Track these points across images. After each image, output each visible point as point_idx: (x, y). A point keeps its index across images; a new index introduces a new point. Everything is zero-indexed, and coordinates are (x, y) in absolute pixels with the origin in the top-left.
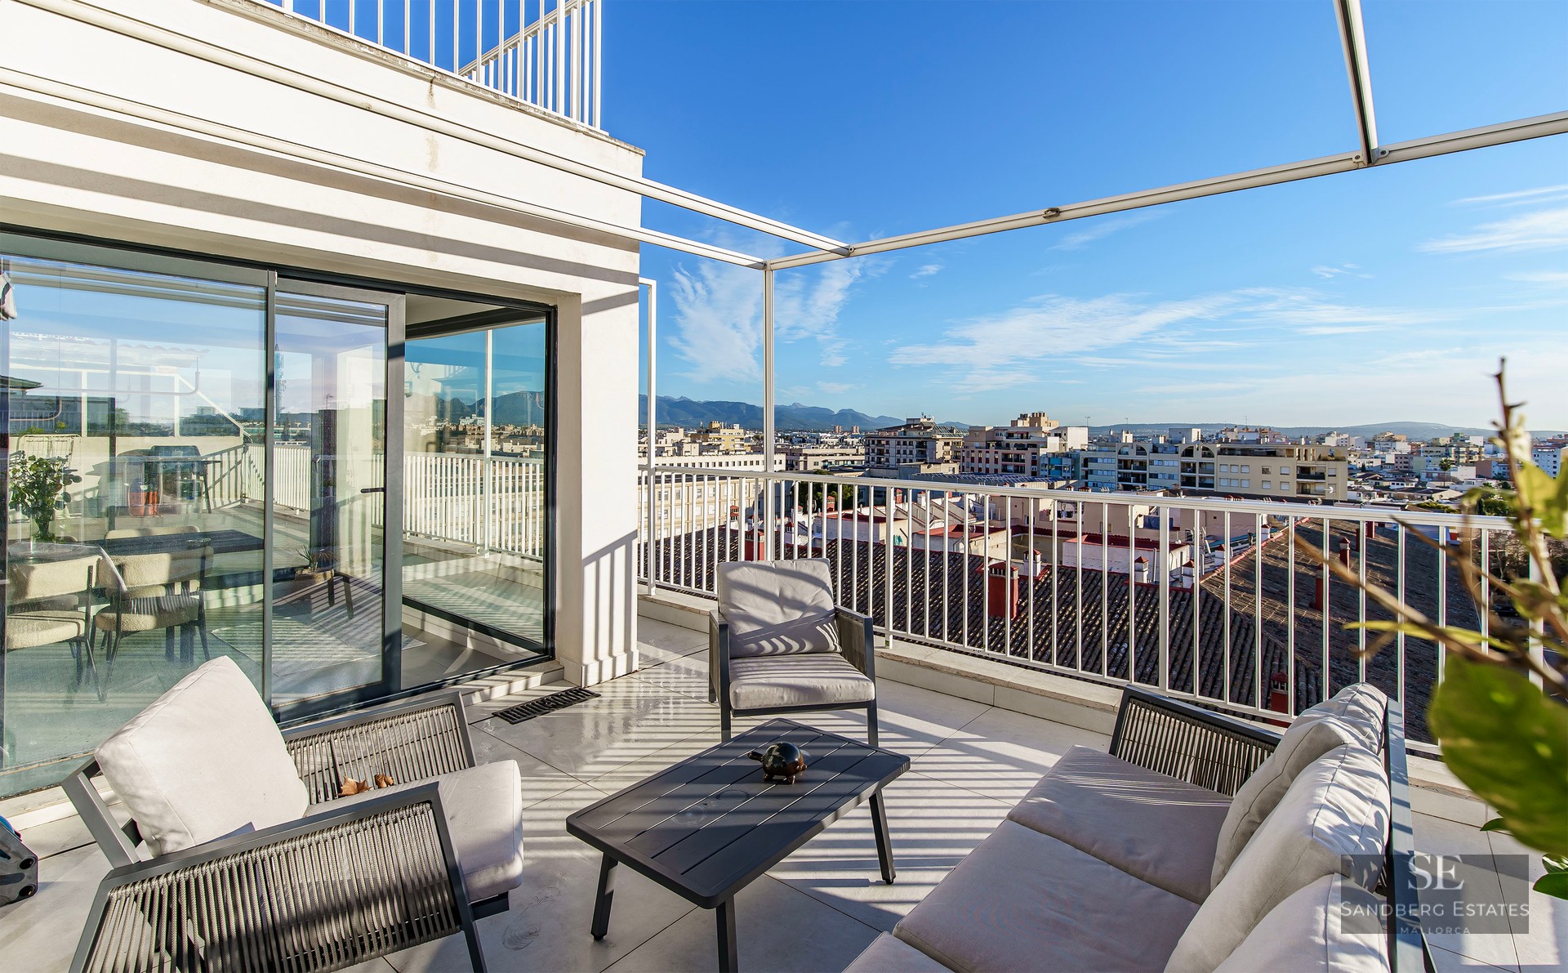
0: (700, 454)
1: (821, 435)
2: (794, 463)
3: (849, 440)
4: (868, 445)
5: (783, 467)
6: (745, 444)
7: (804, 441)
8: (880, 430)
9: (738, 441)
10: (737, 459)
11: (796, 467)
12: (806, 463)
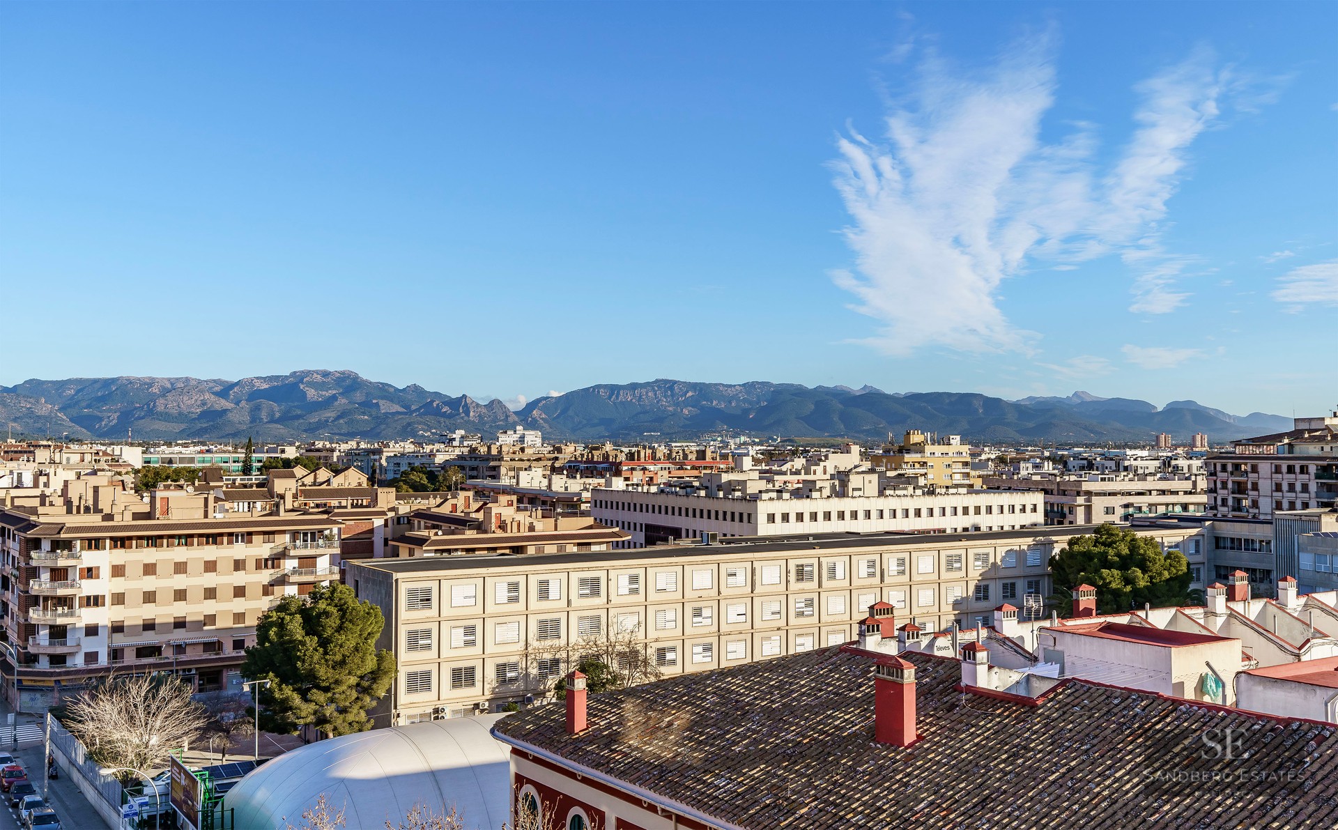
0: (881, 493)
1: (1129, 452)
2: (1066, 510)
3: (1182, 463)
4: (1213, 474)
5: (1039, 517)
6: (973, 473)
7: (1090, 466)
8: (1237, 443)
9: (958, 468)
10: (948, 502)
11: (1070, 518)
12: (1088, 509)
